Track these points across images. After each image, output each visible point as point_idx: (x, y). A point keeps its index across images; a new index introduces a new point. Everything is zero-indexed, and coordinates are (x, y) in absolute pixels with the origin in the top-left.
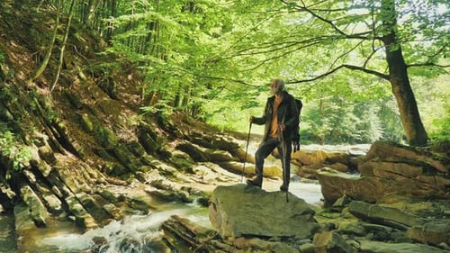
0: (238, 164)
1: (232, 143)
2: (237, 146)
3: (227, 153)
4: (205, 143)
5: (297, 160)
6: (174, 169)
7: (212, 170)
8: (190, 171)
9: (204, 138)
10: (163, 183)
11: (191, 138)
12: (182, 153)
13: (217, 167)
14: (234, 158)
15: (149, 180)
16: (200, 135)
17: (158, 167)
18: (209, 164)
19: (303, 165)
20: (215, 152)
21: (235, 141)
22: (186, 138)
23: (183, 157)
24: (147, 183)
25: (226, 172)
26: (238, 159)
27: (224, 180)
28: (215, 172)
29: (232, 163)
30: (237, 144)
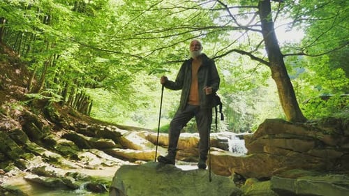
0: (121, 150)
1: (115, 132)
3: (111, 141)
4: (90, 133)
6: (59, 156)
7: (98, 156)
8: (75, 158)
9: (89, 128)
11: (76, 129)
12: (68, 142)
13: (101, 153)
14: (117, 145)
15: (30, 168)
16: (84, 126)
17: (42, 154)
18: (94, 151)
20: (100, 140)
21: (118, 130)
22: (71, 128)
23: (68, 145)
24: (28, 171)
25: (110, 157)
26: (120, 146)
27: (110, 165)
28: (100, 157)
29: (115, 149)
30: (120, 133)
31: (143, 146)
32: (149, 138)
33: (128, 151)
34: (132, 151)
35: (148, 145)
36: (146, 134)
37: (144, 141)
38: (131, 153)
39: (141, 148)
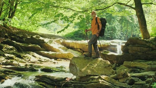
0: (46, 52)
1: (40, 40)
2: (43, 41)
3: (38, 46)
5: (80, 49)
7: (33, 56)
10: (14, 63)
14: (42, 49)
19: (84, 52)
21: (41, 38)
25: (41, 57)
26: (44, 49)
27: (44, 61)
28: (35, 57)
29: (42, 52)
30: (43, 40)
31: (60, 49)
32: (63, 44)
33: (51, 53)
34: (53, 53)
35: (63, 49)
36: (61, 41)
37: (61, 46)
38: (53, 54)
39: (59, 51)
